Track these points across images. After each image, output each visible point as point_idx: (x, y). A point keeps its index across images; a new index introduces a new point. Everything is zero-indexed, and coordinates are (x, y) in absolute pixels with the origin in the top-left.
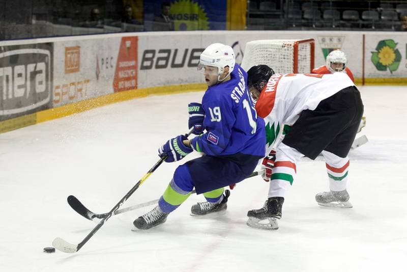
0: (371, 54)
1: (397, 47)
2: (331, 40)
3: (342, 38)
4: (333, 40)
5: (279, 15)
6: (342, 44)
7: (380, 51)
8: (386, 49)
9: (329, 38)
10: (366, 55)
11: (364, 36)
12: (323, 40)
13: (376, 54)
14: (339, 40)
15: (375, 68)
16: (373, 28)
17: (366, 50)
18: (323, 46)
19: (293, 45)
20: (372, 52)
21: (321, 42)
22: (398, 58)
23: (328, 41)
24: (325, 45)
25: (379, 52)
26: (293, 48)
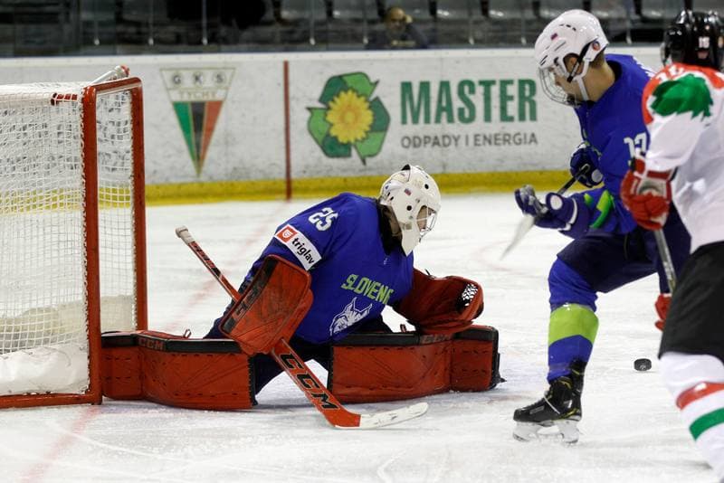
0: (307, 115)
1: (378, 92)
2: (197, 78)
3: (227, 75)
4: (202, 78)
5: (55, 14)
6: (227, 89)
7: (331, 104)
8: (345, 98)
9: (192, 73)
10: (293, 117)
11: (286, 65)
12: (177, 80)
13: (322, 112)
14: (219, 78)
15: (319, 152)
16: (312, 42)
17: (292, 103)
18: (176, 97)
19: (80, 96)
20: (309, 109)
21: (170, 85)
22: (380, 122)
23: (188, 81)
24: (182, 93)
25: (329, 108)
26: (80, 105)
